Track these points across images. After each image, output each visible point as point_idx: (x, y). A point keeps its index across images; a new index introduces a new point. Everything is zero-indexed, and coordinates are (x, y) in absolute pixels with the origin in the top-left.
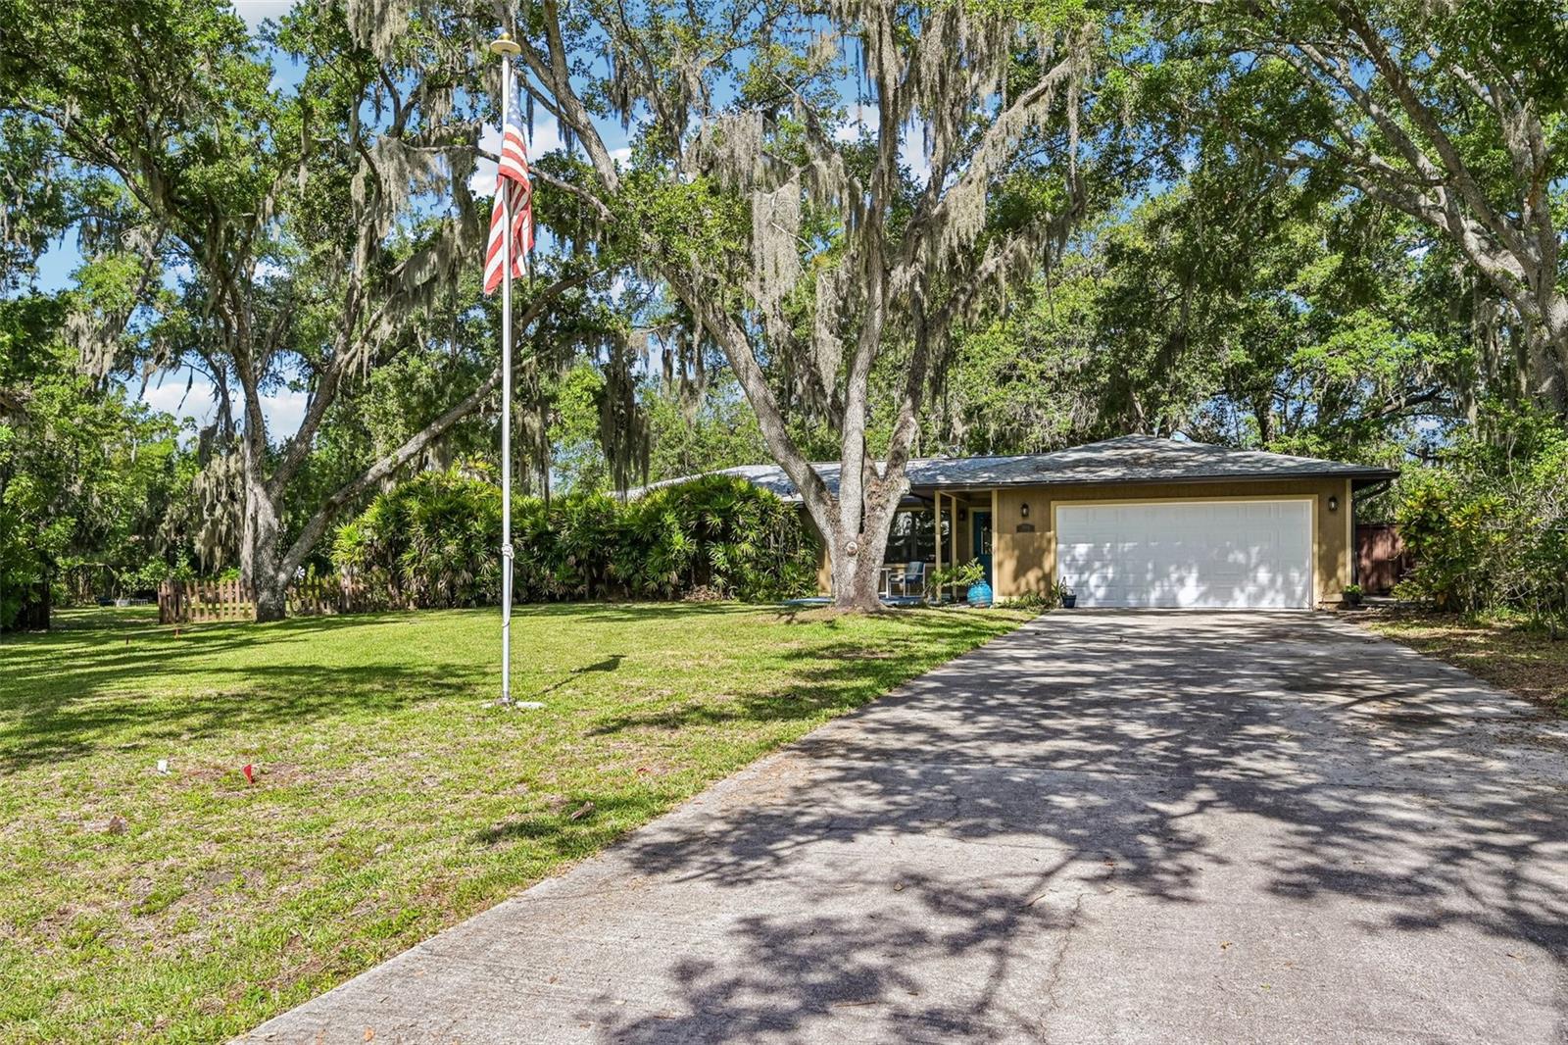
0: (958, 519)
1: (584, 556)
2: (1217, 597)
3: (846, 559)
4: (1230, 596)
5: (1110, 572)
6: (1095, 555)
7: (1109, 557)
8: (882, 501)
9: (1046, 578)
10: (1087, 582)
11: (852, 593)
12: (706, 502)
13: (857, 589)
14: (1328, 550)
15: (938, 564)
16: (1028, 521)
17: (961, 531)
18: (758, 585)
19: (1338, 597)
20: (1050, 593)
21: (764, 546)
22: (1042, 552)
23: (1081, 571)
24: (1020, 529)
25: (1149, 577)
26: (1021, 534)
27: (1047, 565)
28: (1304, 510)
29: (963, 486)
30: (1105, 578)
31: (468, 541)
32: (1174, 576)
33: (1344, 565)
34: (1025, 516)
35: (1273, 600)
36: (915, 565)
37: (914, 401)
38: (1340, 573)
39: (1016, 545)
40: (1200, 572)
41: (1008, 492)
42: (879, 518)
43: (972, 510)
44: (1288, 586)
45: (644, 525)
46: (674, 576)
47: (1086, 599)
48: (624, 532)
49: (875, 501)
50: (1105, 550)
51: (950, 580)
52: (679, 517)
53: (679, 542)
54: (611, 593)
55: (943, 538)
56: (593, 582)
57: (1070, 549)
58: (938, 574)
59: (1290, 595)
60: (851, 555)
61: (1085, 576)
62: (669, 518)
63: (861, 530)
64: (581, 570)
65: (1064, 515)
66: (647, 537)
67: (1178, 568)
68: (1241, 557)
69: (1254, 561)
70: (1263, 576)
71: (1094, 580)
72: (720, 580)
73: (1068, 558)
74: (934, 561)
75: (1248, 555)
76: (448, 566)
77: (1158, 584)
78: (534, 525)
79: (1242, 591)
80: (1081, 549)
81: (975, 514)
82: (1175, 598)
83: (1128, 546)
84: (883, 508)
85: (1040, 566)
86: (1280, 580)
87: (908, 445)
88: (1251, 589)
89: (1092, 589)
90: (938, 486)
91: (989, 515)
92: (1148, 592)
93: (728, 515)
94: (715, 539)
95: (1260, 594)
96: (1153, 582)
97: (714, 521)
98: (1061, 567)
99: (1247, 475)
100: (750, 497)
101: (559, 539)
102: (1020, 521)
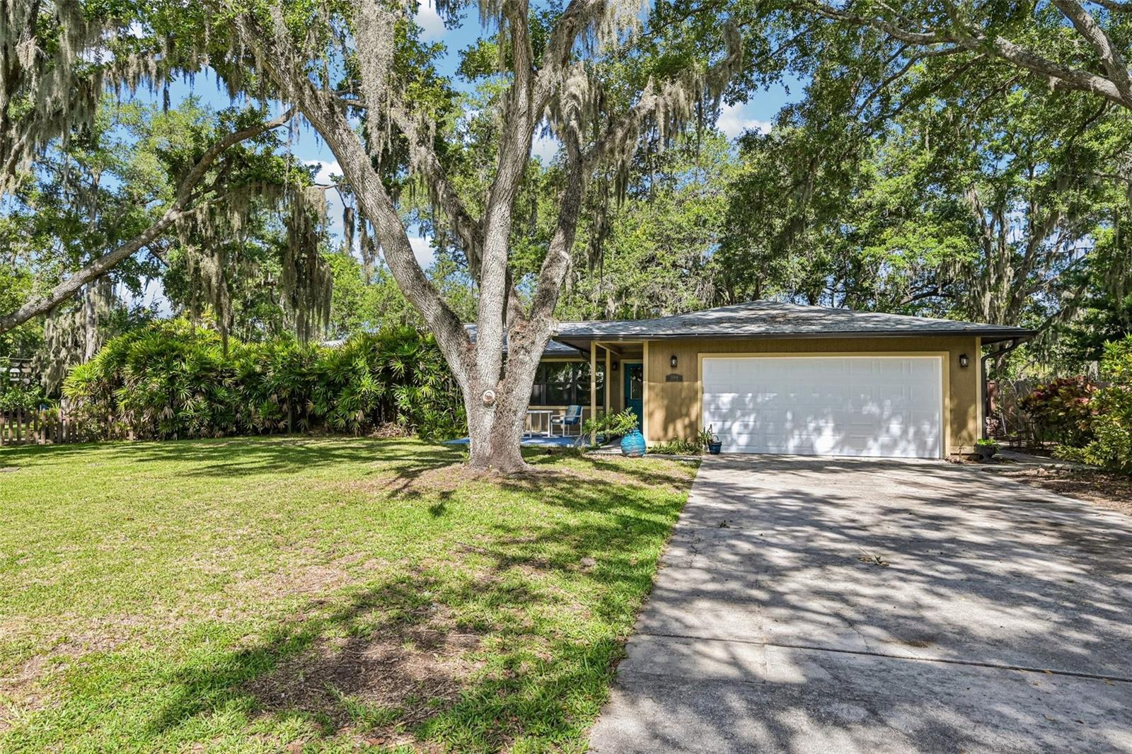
0: (612, 369)
1: (284, 394)
2: (852, 446)
3: (482, 410)
4: (864, 446)
5: (751, 420)
6: (737, 404)
7: (751, 406)
8: (526, 343)
9: (693, 427)
10: (730, 429)
11: (489, 451)
12: (393, 350)
13: (494, 447)
14: (958, 405)
15: (593, 407)
16: (677, 372)
17: (614, 380)
18: (434, 424)
19: (969, 449)
20: (696, 439)
21: (443, 389)
23: (724, 418)
24: (669, 379)
25: (788, 425)
26: (670, 384)
27: (694, 411)
28: (936, 365)
29: (616, 337)
30: (746, 426)
31: (172, 380)
32: (812, 426)
33: (975, 418)
34: (673, 367)
35: (904, 451)
36: (574, 408)
37: (566, 234)
38: (971, 425)
39: (665, 393)
40: (835, 420)
41: (658, 343)
42: (522, 363)
43: (623, 362)
44: (919, 436)
45: (337, 369)
46: (359, 415)
47: (729, 445)
49: (518, 343)
50: (747, 399)
51: (603, 429)
52: (370, 361)
53: (368, 384)
54: (311, 428)
55: (598, 385)
56: (296, 418)
57: (715, 399)
58: (592, 421)
59: (922, 445)
60: (488, 405)
61: (728, 424)
62: (361, 363)
63: (502, 376)
64: (285, 407)
65: (710, 366)
66: (339, 379)
67: (816, 418)
68: (873, 408)
69: (886, 414)
70: (897, 426)
71: (736, 427)
72: (402, 418)
73: (713, 407)
74: (590, 405)
75: (881, 407)
76: (150, 402)
77: (796, 432)
79: (876, 440)
80: (726, 398)
81: (625, 365)
82: (812, 446)
83: (769, 396)
84: (528, 352)
85: (688, 415)
86: (911, 431)
87: (558, 281)
88: (884, 439)
89: (735, 436)
90: (592, 337)
91: (641, 365)
92: (787, 440)
93: (410, 362)
94: (400, 382)
95: (894, 443)
96: (791, 432)
97: (398, 366)
98: (706, 415)
99: (882, 332)
100: (433, 346)
101: (265, 379)
102: (669, 372)
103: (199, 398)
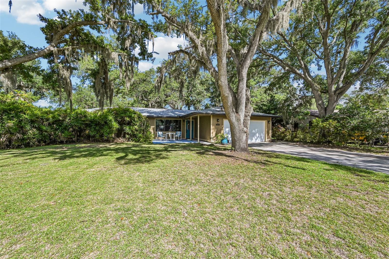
14: (268, 131)
16: (219, 123)
19: (269, 140)
22: (221, 129)
24: (217, 125)
27: (222, 132)
28: (264, 123)
33: (270, 133)
34: (218, 121)
36: (179, 132)
38: (270, 135)
39: (216, 128)
41: (214, 115)
43: (186, 120)
46: (113, 136)
48: (92, 121)
52: (114, 117)
53: (116, 125)
59: (261, 139)
62: (110, 118)
66: (103, 123)
68: (254, 131)
70: (257, 135)
72: (127, 136)
75: (255, 131)
78: (53, 117)
80: (228, 130)
86: (260, 136)
88: (256, 138)
93: (131, 118)
97: (127, 119)
98: (224, 133)
99: (257, 116)
101: (65, 122)
102: (217, 123)
103: (35, 130)
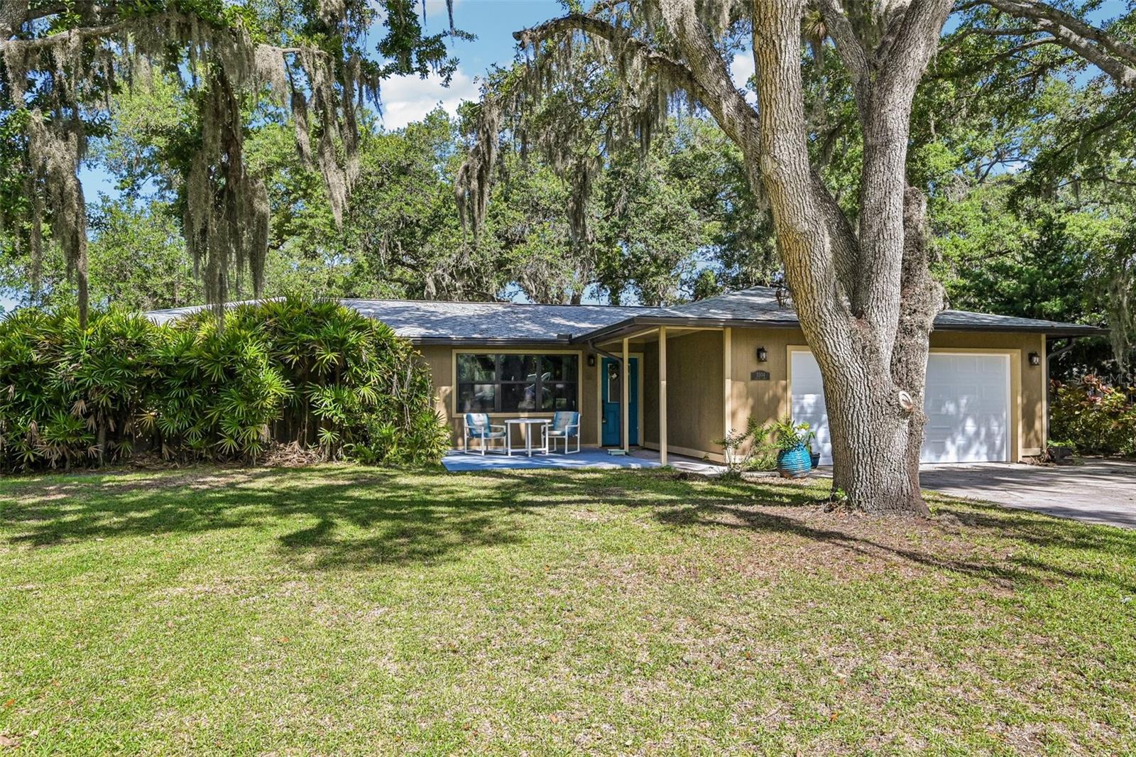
0: (587, 365)
3: (895, 422)
4: (943, 450)
6: (822, 406)
14: (1028, 403)
16: (764, 367)
17: (589, 378)
19: (1035, 451)
21: (384, 391)
22: (776, 401)
24: (754, 376)
26: (755, 382)
27: (783, 413)
33: (1041, 416)
34: (760, 360)
35: (977, 454)
36: (567, 415)
38: (1037, 425)
39: (749, 393)
43: (600, 356)
44: (989, 437)
48: (171, 367)
59: (991, 447)
65: (800, 362)
68: (952, 409)
69: (962, 410)
70: (970, 426)
75: (958, 406)
80: (811, 400)
81: (603, 360)
85: (776, 417)
86: (983, 431)
88: (960, 441)
95: (969, 445)
102: (755, 367)
